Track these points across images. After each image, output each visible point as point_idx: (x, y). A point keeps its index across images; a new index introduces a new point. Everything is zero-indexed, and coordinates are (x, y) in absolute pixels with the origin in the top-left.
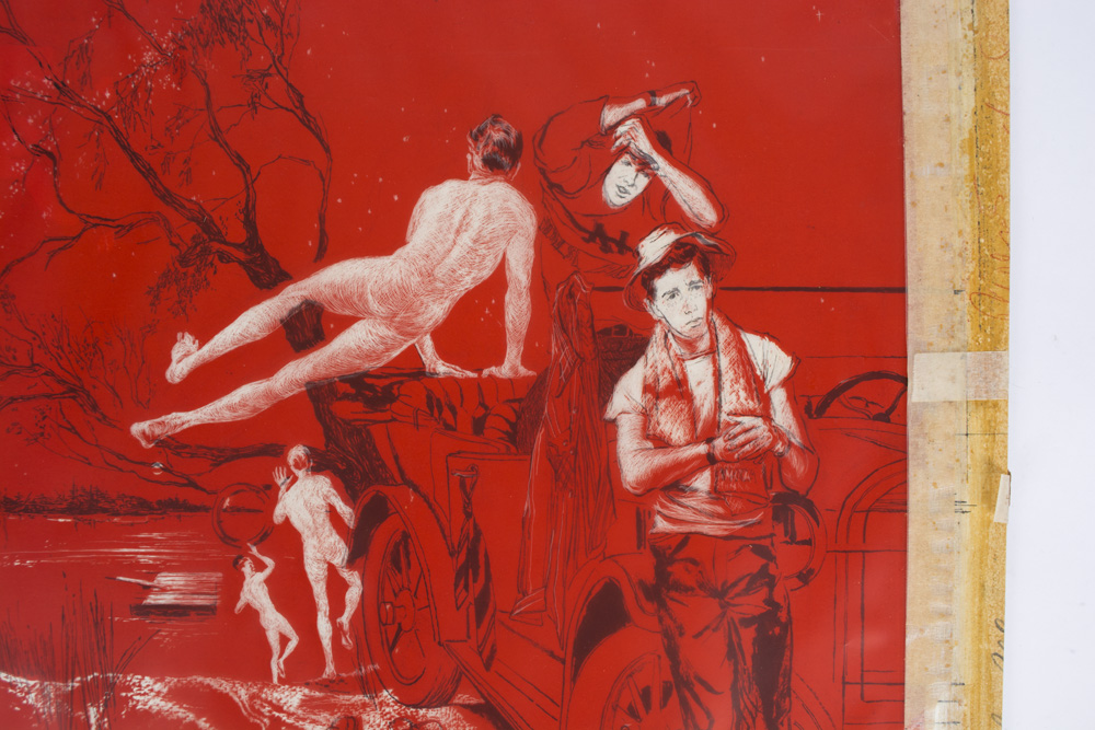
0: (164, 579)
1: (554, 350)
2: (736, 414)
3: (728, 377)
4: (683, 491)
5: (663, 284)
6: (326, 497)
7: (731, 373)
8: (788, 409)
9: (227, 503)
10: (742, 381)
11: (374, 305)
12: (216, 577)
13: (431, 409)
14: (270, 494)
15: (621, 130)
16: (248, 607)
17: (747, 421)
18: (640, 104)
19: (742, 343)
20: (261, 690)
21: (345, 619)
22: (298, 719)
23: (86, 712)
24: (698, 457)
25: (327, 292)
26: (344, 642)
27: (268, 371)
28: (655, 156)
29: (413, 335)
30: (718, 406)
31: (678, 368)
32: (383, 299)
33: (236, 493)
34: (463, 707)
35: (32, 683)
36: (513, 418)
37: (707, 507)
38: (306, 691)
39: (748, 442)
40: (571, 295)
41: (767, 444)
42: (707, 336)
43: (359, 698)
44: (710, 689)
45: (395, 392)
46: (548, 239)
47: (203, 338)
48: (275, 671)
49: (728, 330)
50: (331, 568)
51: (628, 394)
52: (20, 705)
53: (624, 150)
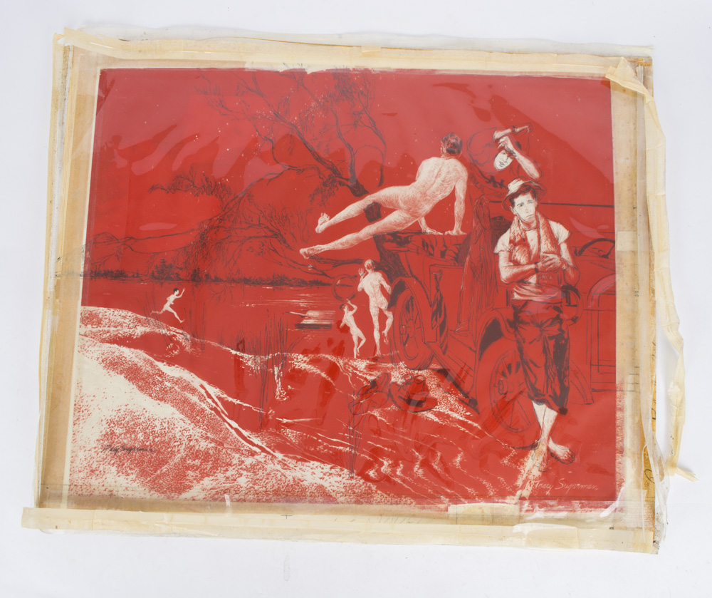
0: (310, 313)
1: (474, 225)
2: (547, 253)
3: (543, 238)
4: (525, 283)
5: (518, 201)
6: (379, 281)
8: (568, 251)
9: (339, 282)
10: (549, 240)
11: (402, 205)
12: (332, 312)
13: (424, 246)
14: (357, 279)
15: (501, 140)
16: (345, 325)
17: (551, 256)
18: (509, 131)
19: (550, 225)
20: (349, 361)
21: (385, 332)
22: (364, 373)
23: (273, 369)
24: (531, 269)
25: (383, 199)
26: (385, 341)
27: (357, 230)
28: (515, 151)
29: (417, 217)
30: (539, 249)
31: (523, 234)
32: (405, 203)
33: (342, 278)
34: (433, 370)
35: (250, 356)
36: (457, 252)
37: (535, 290)
38: (368, 362)
39: (551, 264)
40: (481, 204)
41: (559, 265)
42: (535, 222)
43: (390, 365)
44: (536, 366)
45: (409, 239)
46: (472, 179)
47: (331, 216)
48: (355, 353)
49: (543, 219)
50: (381, 310)
51: (503, 243)
52: (245, 366)
53: (502, 148)
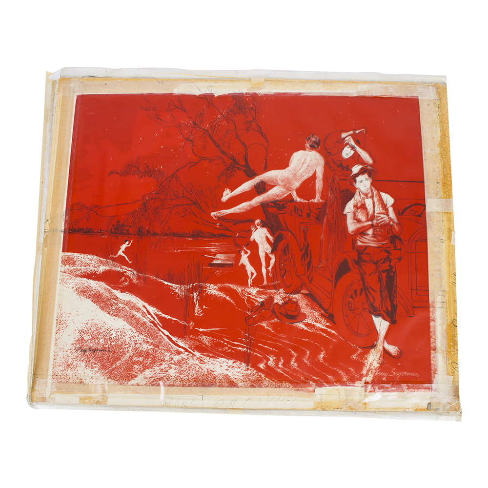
0: (218, 256)
1: (329, 195)
2: (379, 214)
3: (376, 204)
4: (365, 234)
5: (358, 179)
6: (265, 234)
7: (377, 203)
8: (393, 212)
9: (237, 235)
10: (380, 205)
11: (280, 182)
12: (233, 255)
13: (295, 210)
14: (250, 233)
15: (346, 139)
16: (242, 264)
17: (382, 216)
18: (351, 132)
19: (380, 195)
20: (245, 288)
21: (270, 268)
22: (256, 297)
23: (193, 294)
24: (369, 225)
25: (267, 179)
26: (269, 275)
28: (356, 146)
29: (290, 191)
30: (374, 212)
31: (363, 201)
32: (282, 181)
33: (240, 232)
34: (303, 294)
35: (177, 286)
36: (318, 214)
37: (372, 239)
38: (258, 289)
39: (383, 221)
40: (334, 181)
41: (388, 222)
42: (371, 193)
43: (273, 291)
44: (374, 291)
45: (285, 205)
46: (327, 166)
47: (232, 190)
48: (249, 283)
49: (376, 191)
50: (266, 254)
51: (349, 208)
52: (173, 292)
53: (347, 144)
